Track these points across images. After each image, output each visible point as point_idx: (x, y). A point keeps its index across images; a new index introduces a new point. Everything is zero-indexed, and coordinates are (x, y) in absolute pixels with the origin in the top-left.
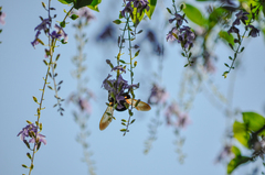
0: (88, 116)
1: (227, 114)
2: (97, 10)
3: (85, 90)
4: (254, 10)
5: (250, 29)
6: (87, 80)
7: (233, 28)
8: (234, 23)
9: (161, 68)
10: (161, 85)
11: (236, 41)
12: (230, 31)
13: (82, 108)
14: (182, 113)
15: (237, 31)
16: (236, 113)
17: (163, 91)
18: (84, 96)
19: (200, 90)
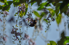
0: (6, 42)
1: (46, 41)
2: (8, 11)
3: (5, 35)
4: (53, 14)
5: (52, 19)
6: (6, 32)
7: (48, 19)
8: (48, 17)
9: (27, 29)
10: (27, 34)
11: (48, 22)
12: (47, 19)
13: (4, 40)
14: (33, 41)
15: (49, 20)
16: (48, 41)
17: (28, 36)
18: (5, 36)
19: (38, 35)
